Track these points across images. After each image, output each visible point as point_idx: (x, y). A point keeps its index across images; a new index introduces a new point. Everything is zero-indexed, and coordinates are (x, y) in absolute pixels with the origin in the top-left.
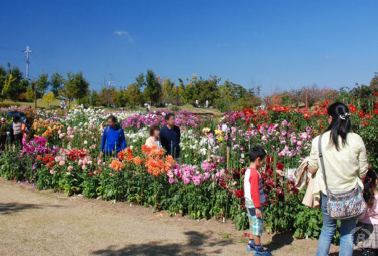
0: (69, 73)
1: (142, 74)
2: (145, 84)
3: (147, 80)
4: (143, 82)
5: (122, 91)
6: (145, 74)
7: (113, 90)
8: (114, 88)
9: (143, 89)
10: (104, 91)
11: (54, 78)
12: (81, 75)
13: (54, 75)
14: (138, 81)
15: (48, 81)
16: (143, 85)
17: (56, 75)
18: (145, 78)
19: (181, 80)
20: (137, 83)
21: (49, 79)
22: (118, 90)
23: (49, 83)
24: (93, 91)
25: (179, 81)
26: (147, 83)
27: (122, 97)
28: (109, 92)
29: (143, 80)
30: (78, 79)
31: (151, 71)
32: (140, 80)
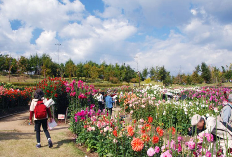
0: (157, 67)
1: (199, 65)
2: (201, 71)
3: (202, 68)
4: (199, 70)
5: (188, 76)
6: (201, 65)
7: (184, 75)
8: (184, 74)
9: (200, 74)
10: (178, 76)
11: (151, 70)
12: (163, 67)
13: (151, 68)
14: (196, 69)
15: (148, 72)
16: (200, 72)
17: (152, 69)
18: (200, 68)
19: (223, 67)
20: (196, 70)
21: (148, 71)
22: (186, 75)
23: (148, 73)
24: (173, 76)
25: (222, 68)
26: (202, 70)
27: (189, 78)
28: (181, 76)
29: (199, 69)
30: (162, 70)
31: (204, 63)
32: (198, 68)
